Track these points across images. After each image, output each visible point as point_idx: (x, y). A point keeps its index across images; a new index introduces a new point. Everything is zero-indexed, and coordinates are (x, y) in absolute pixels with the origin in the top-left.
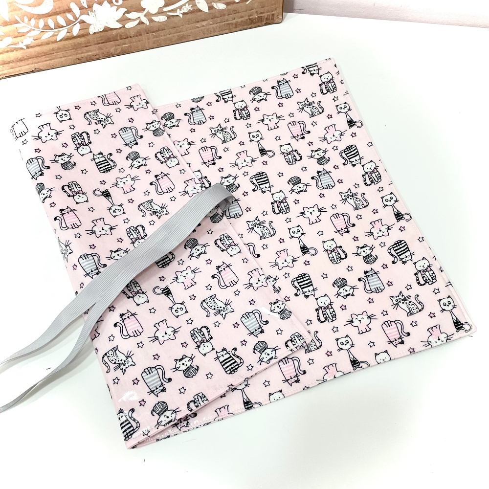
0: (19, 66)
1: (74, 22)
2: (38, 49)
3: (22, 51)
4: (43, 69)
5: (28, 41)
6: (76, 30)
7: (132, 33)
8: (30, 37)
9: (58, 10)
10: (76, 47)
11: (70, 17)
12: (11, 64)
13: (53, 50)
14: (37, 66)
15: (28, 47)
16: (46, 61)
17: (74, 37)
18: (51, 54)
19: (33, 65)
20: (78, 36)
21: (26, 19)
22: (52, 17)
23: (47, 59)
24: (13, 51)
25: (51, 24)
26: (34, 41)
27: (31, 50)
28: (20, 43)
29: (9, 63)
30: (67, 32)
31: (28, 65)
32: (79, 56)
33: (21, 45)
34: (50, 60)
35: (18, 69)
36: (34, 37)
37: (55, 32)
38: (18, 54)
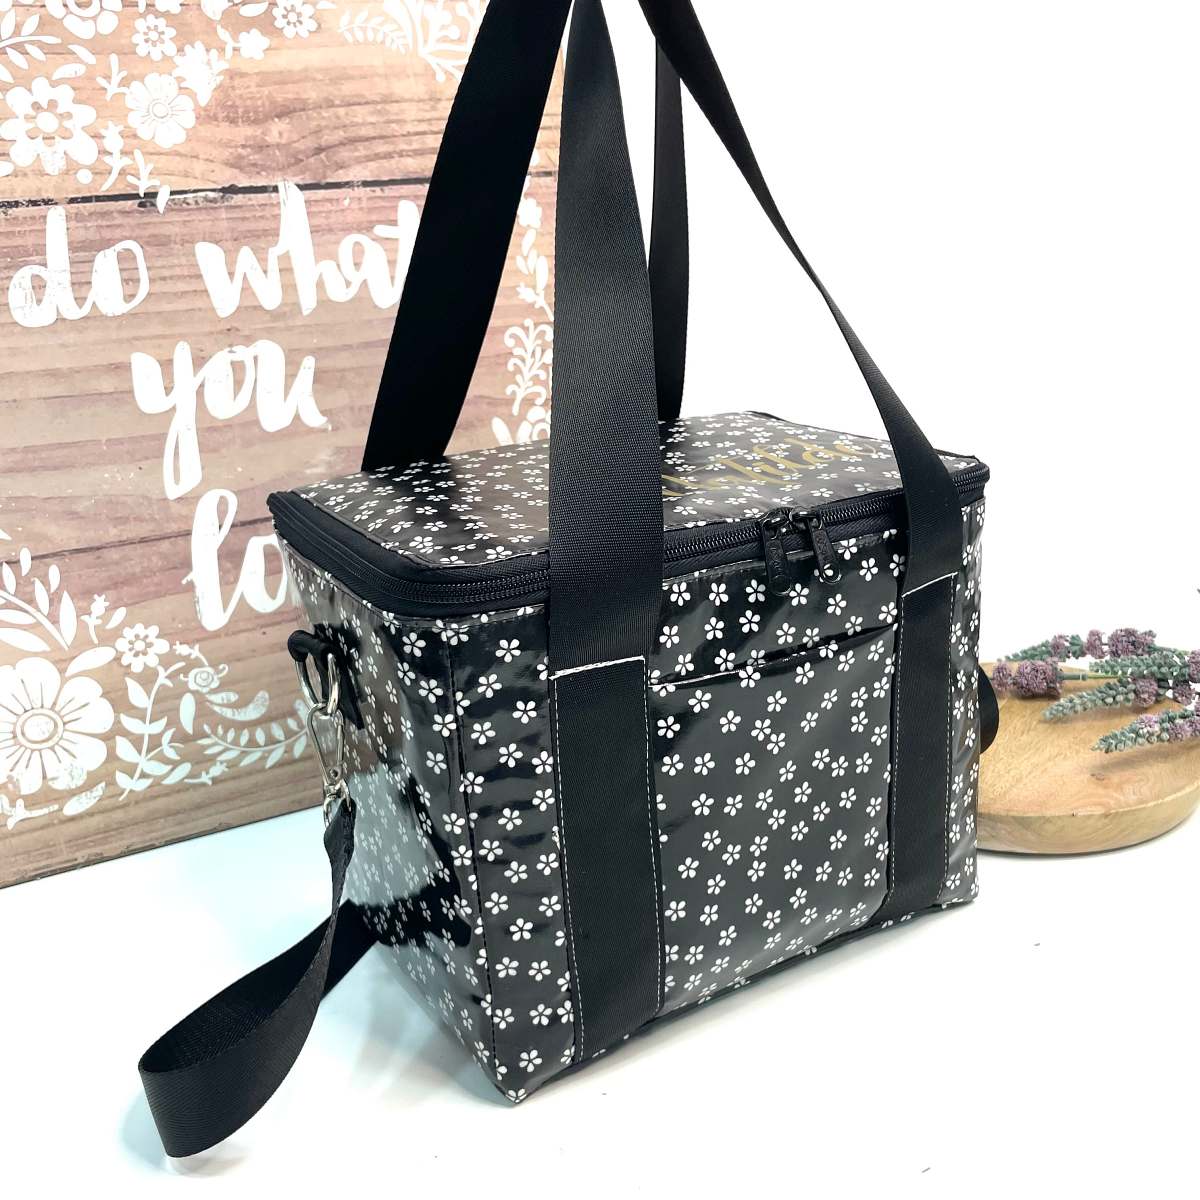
0: (193, 820)
1: (296, 733)
3: (203, 790)
4: (235, 823)
5: (217, 770)
6: (299, 750)
8: (221, 763)
9: (274, 713)
10: (296, 779)
11: (292, 723)
12: (180, 816)
13: (256, 785)
14: (224, 818)
15: (215, 780)
16: (240, 807)
17: (294, 761)
18: (252, 793)
19: (218, 816)
20: (304, 758)
21: (220, 731)
22: (264, 725)
23: (243, 803)
24: (188, 789)
25: (260, 736)
26: (226, 770)
27: (220, 786)
28: (204, 774)
29: (178, 812)
30: (286, 752)
32: (299, 796)
33: (205, 778)
34: (249, 805)
35: (189, 826)
36: (228, 761)
37: (264, 752)
38: (196, 796)
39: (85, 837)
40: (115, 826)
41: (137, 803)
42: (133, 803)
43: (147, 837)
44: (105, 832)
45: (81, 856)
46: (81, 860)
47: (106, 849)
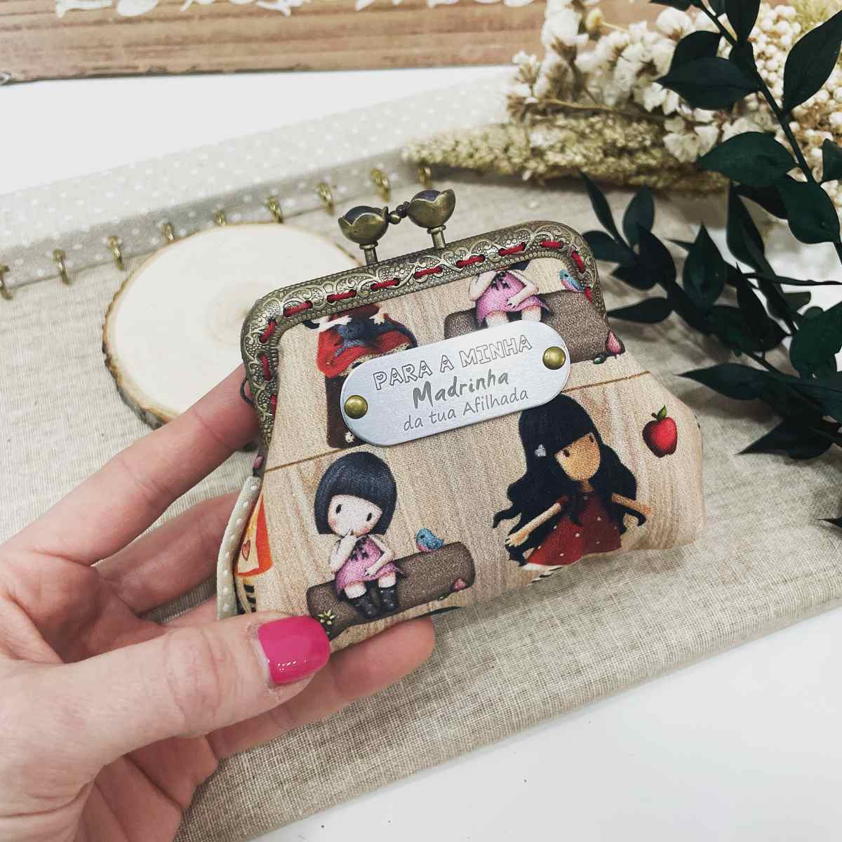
0: (267, 52)
2: (312, 20)
3: (281, 20)
7: (517, 20)
10: (390, 31)
12: (252, 44)
13: (343, 28)
14: (303, 57)
15: (294, 10)
16: (324, 50)
17: (394, 8)
18: (336, 36)
19: (295, 55)
23: (327, 46)
24: (262, 15)
27: (299, 20)
29: (249, 40)
31: (286, 52)
32: (393, 52)
33: (282, 6)
34: (333, 49)
35: (262, 58)
38: (270, 25)
39: (146, 44)
40: (179, 40)
41: (202, 18)
42: (197, 17)
43: (215, 61)
44: (168, 44)
45: (143, 65)
46: (141, 70)
47: (170, 63)
